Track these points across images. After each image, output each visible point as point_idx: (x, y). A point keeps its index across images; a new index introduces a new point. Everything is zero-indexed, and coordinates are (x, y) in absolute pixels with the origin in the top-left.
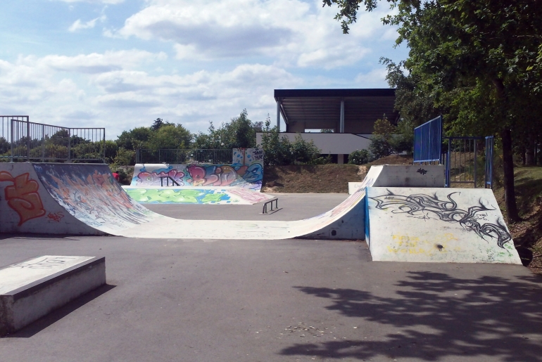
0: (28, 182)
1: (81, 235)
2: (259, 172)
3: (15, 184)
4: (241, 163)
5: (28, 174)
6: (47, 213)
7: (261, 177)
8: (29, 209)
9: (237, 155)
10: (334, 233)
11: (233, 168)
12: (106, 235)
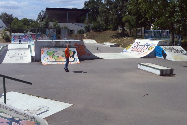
0: (82, 46)
1: (95, 59)
2: (55, 36)
3: (79, 47)
4: (49, 33)
5: (82, 44)
6: (87, 54)
7: (56, 38)
8: (82, 53)
9: (47, 31)
10: (149, 56)
11: (46, 35)
12: (101, 58)
